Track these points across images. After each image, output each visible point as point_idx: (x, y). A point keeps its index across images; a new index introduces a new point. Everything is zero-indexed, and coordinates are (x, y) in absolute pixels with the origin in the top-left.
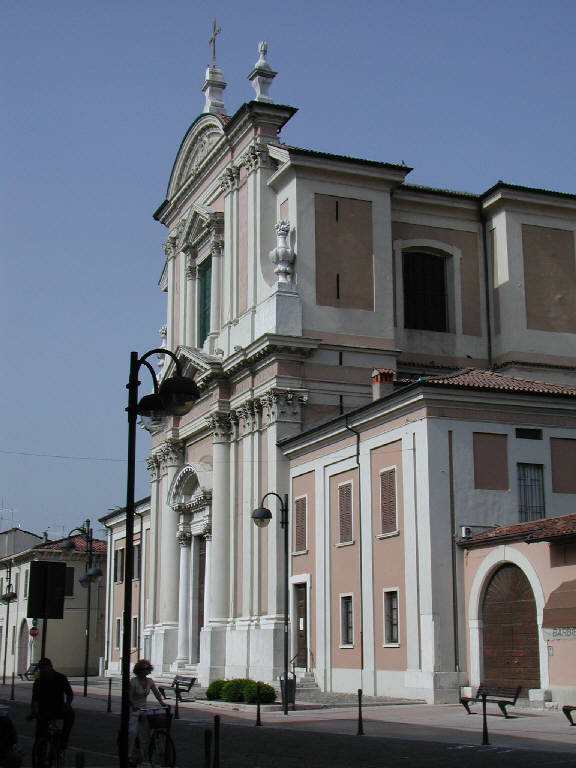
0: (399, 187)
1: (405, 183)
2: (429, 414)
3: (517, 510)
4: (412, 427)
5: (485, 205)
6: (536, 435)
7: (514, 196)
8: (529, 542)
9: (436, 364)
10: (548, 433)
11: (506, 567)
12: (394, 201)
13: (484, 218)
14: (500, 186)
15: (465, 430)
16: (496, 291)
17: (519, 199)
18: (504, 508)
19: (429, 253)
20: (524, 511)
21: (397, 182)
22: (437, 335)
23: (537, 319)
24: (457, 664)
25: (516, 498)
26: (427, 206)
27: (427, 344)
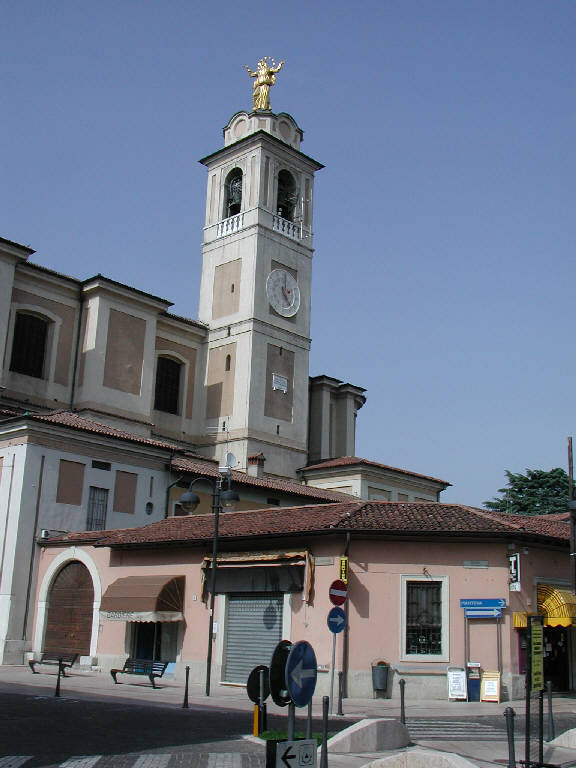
0: (23, 263)
1: (28, 261)
2: (29, 441)
3: (85, 521)
4: (13, 450)
5: (85, 289)
6: (106, 466)
7: (109, 288)
8: (96, 546)
9: (30, 402)
10: (115, 466)
11: (75, 564)
12: (17, 272)
13: (83, 299)
14: (99, 278)
15: (54, 456)
16: (84, 355)
17: (112, 290)
18: (75, 519)
19: (36, 316)
20: (90, 523)
21: (22, 259)
22: (34, 380)
23: (111, 380)
24: (24, 633)
25: (85, 511)
26: (41, 281)
27: (26, 386)
